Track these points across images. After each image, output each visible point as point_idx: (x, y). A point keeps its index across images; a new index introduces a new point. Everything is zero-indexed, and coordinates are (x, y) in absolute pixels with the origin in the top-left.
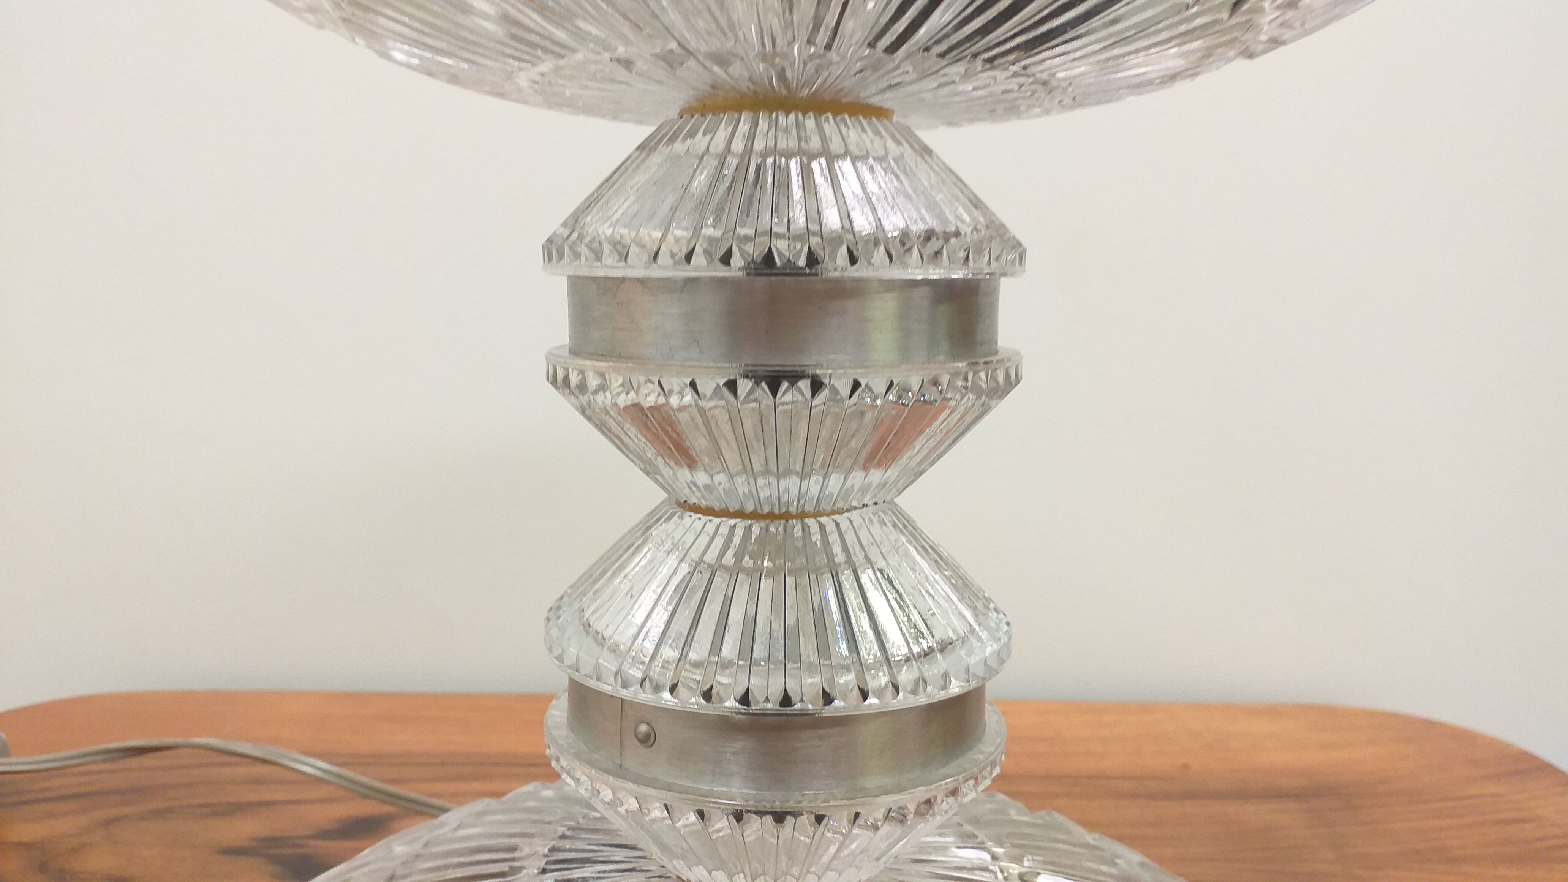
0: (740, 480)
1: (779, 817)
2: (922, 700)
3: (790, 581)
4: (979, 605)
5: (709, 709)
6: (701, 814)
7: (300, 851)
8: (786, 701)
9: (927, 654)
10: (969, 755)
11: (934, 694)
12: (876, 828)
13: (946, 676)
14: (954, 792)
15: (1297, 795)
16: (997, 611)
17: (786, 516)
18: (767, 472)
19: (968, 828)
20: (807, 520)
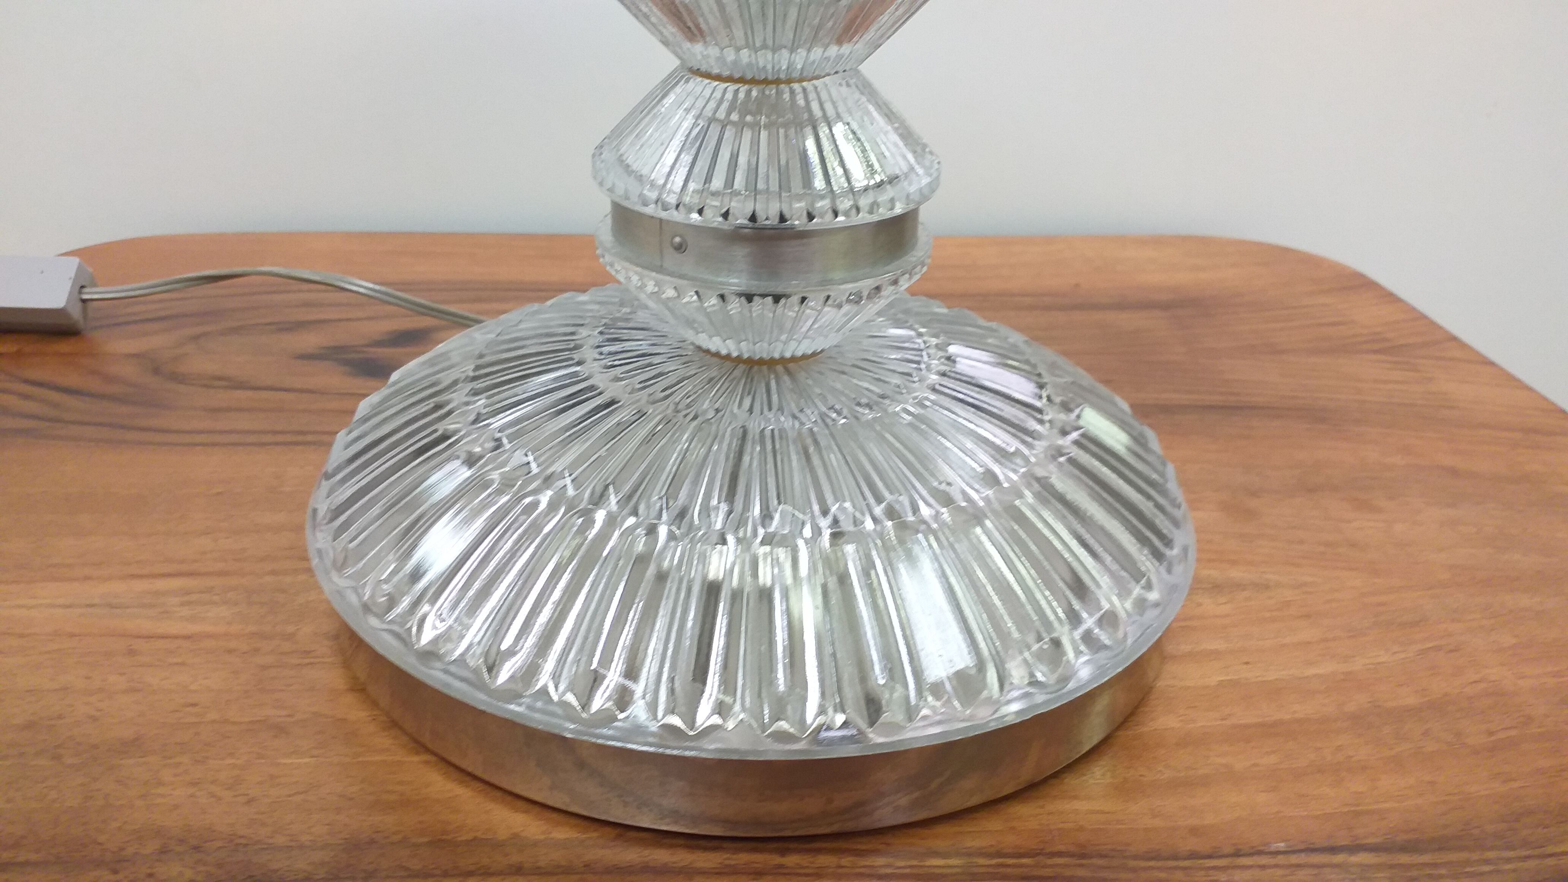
0: (745, 53)
1: (777, 299)
2: (875, 218)
3: (782, 131)
4: (919, 149)
5: (726, 226)
6: (722, 297)
7: (361, 356)
8: (782, 219)
9: (879, 185)
10: (906, 258)
11: (883, 213)
12: (840, 306)
13: (892, 201)
14: (895, 282)
15: (1165, 306)
16: (931, 153)
17: (777, 82)
18: (764, 46)
19: (900, 316)
20: (792, 84)
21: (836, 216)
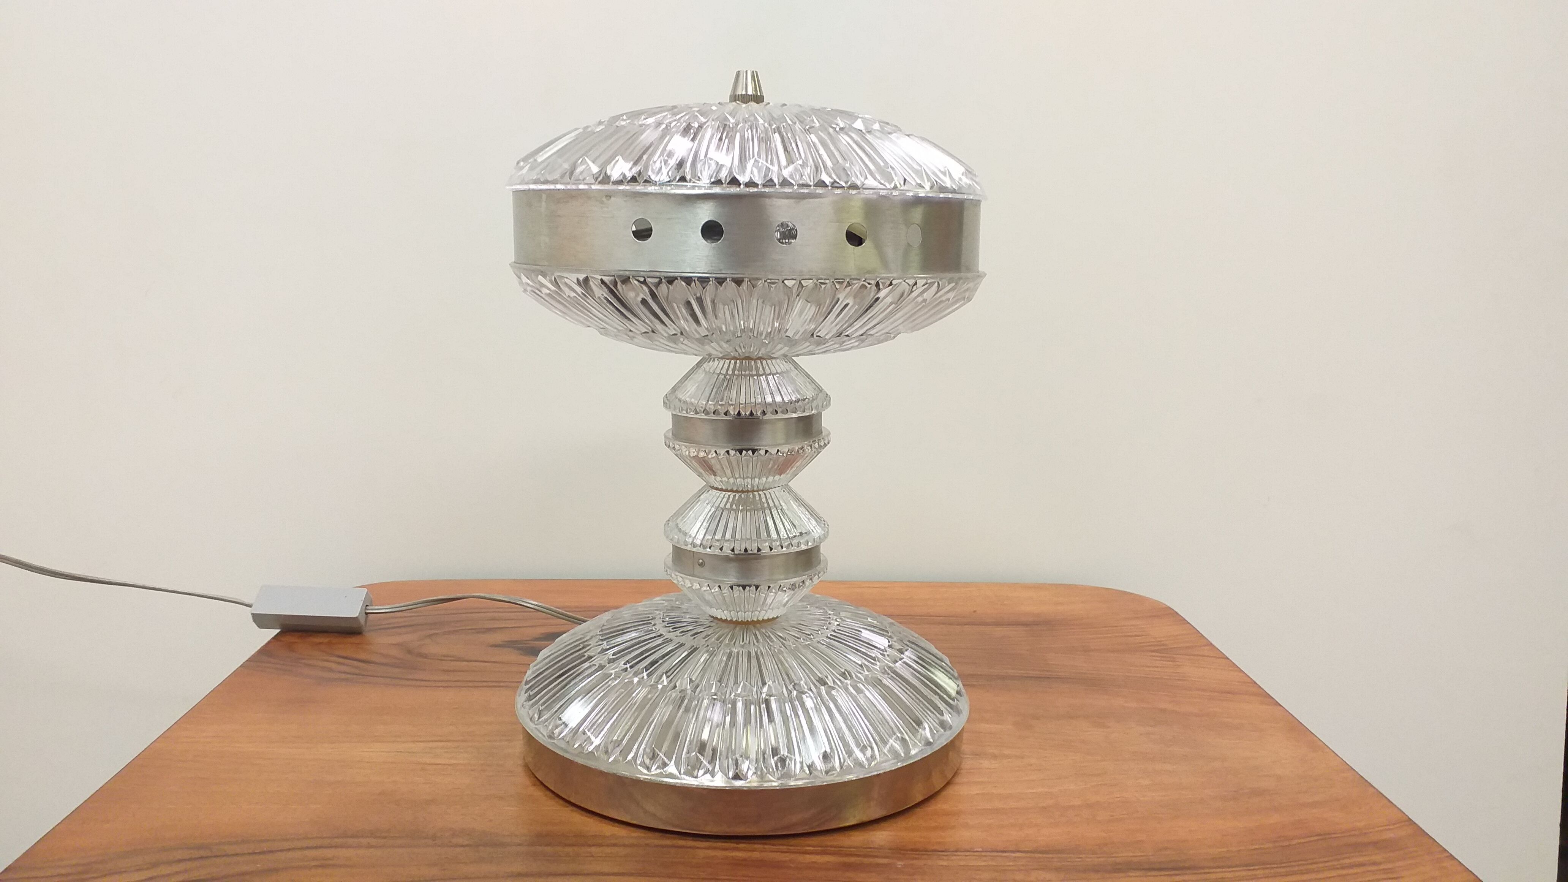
1: (745, 587)
4: (817, 519)
5: (722, 554)
6: (720, 587)
8: (746, 551)
9: (801, 535)
10: (815, 568)
12: (786, 591)
14: (812, 579)
16: (824, 520)
21: (782, 548)
